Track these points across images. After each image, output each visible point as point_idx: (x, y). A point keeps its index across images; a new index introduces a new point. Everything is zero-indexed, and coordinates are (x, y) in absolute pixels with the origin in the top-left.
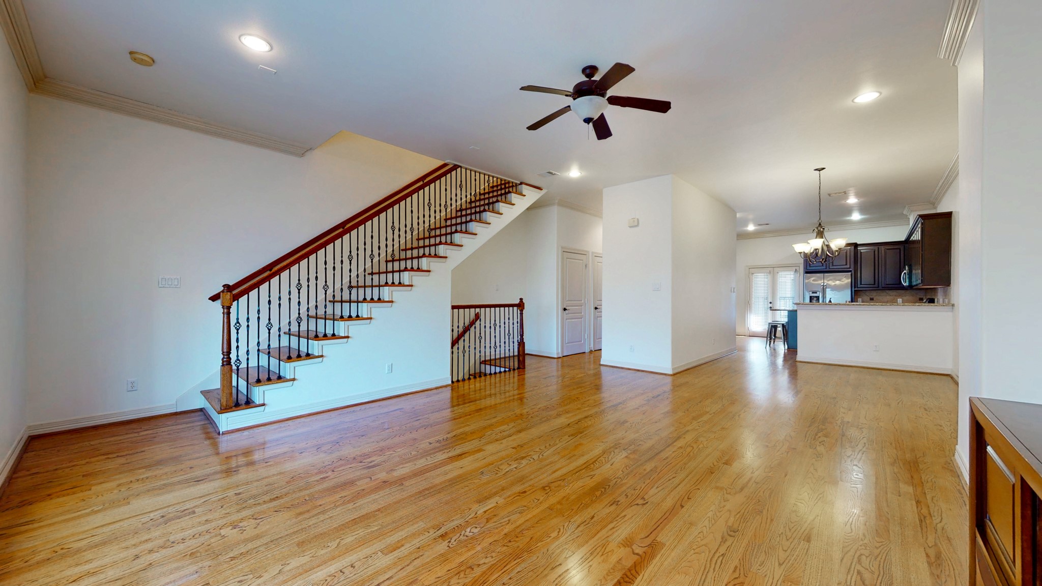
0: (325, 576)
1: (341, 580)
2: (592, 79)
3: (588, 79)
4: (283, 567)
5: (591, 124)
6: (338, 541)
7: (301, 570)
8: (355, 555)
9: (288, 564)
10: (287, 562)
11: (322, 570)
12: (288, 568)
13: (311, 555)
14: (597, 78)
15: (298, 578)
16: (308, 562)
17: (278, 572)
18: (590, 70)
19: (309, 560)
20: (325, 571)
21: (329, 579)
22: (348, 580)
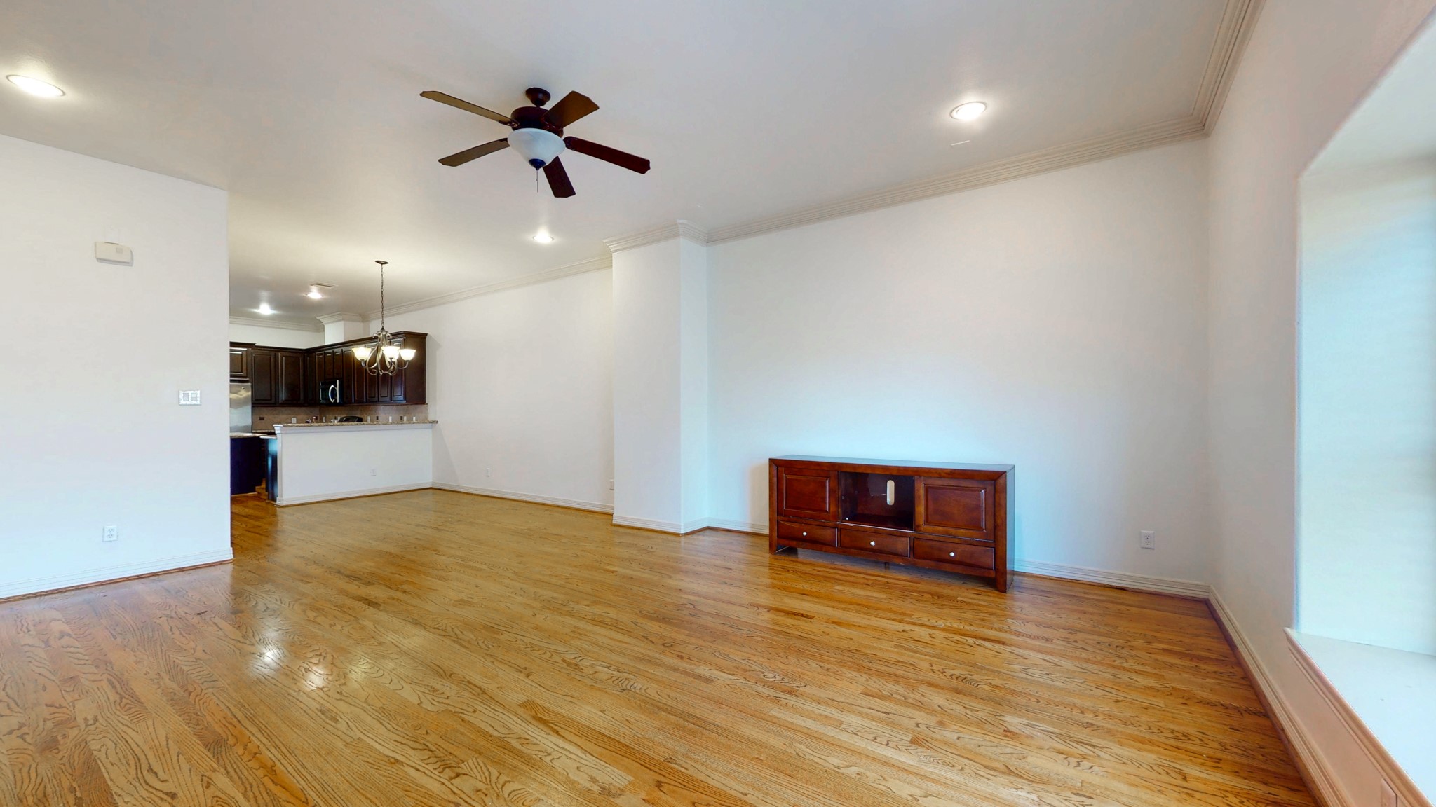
0: (903, 754)
1: (897, 739)
2: (541, 107)
3: (535, 106)
4: (918, 798)
5: (541, 170)
6: (842, 771)
7: (912, 777)
8: (857, 744)
9: (911, 796)
10: (910, 798)
11: (897, 760)
12: (917, 792)
13: (884, 783)
14: (548, 106)
15: (922, 773)
16: (895, 779)
17: (930, 798)
18: (537, 95)
19: (892, 780)
20: (896, 757)
21: (904, 748)
22: (893, 734)
